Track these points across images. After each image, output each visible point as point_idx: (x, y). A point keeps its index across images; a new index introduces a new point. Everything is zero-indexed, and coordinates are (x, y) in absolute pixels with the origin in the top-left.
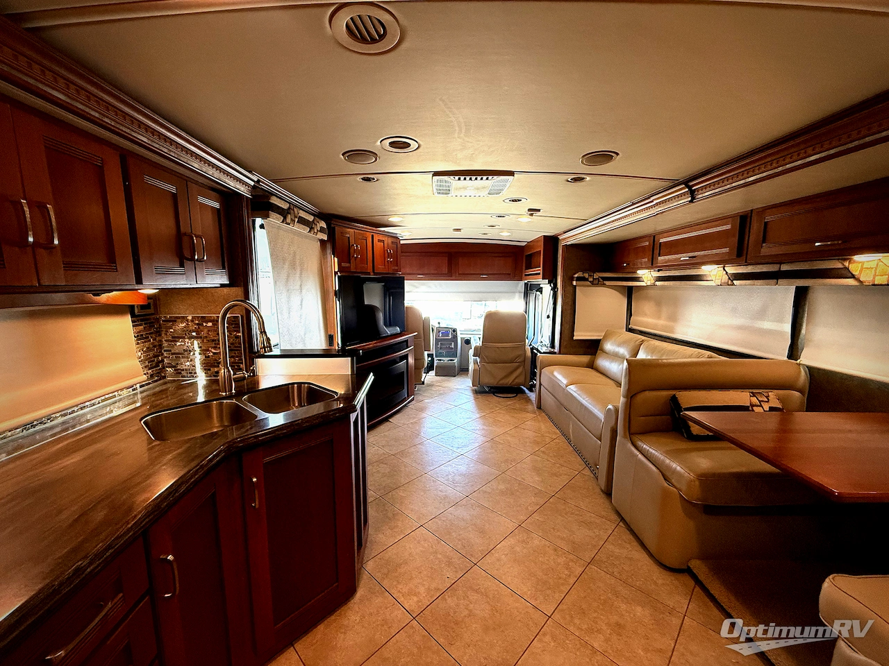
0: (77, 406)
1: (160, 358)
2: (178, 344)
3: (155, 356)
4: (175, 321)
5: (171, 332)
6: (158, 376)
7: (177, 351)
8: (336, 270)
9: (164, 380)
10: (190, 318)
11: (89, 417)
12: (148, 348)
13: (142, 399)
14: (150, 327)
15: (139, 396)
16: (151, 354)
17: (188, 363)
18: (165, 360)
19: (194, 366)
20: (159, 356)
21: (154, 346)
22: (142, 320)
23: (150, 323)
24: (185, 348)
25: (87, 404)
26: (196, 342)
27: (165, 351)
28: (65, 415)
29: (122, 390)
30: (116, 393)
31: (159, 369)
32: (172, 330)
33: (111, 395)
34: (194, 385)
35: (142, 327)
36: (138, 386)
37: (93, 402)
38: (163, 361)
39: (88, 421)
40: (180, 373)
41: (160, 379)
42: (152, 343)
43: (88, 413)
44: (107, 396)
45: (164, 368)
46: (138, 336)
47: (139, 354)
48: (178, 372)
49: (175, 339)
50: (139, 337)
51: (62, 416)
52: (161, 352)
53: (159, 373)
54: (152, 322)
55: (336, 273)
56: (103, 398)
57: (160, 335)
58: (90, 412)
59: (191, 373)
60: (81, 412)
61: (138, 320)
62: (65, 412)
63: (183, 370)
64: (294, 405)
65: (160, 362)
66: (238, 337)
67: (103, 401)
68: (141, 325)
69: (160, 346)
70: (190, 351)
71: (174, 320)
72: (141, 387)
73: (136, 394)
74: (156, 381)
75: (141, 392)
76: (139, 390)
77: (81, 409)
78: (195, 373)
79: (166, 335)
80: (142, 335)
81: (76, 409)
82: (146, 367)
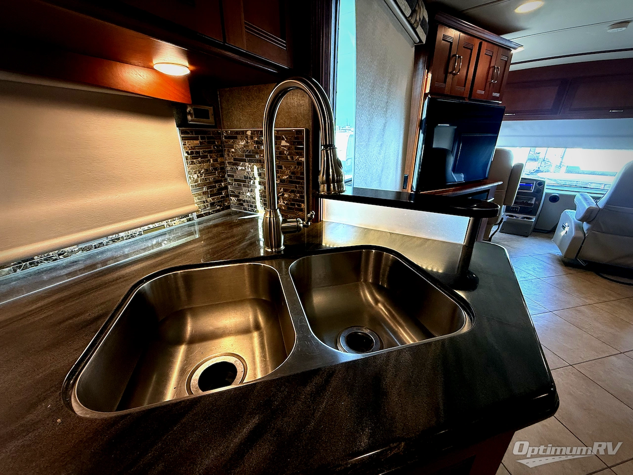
0: (106, 236)
1: (223, 184)
2: (240, 168)
3: (216, 181)
4: (236, 138)
5: (233, 152)
6: (220, 206)
7: (239, 178)
8: (428, 91)
9: (228, 211)
10: (249, 133)
11: (126, 251)
12: (206, 170)
13: (200, 231)
14: (209, 143)
15: (197, 228)
16: (211, 178)
17: (248, 194)
18: (229, 187)
19: (254, 198)
20: (221, 181)
21: (216, 169)
22: (197, 133)
23: (208, 138)
24: (246, 174)
25: (121, 234)
26: (255, 168)
27: (229, 176)
28: (89, 248)
29: (172, 218)
30: (164, 223)
31: (222, 197)
32: (233, 150)
33: (157, 225)
34: (255, 220)
35: (198, 142)
36: (195, 215)
37: (130, 232)
38: (226, 188)
39: (127, 256)
40: (242, 205)
41: (223, 209)
42: (213, 165)
43: (125, 247)
44: (151, 226)
45: (227, 196)
46: (192, 153)
47: (195, 176)
48: (241, 203)
49: (237, 161)
50: (193, 155)
51: (83, 250)
52: (223, 176)
53: (221, 201)
54: (212, 138)
55: (426, 95)
56: (146, 228)
57: (222, 156)
58: (129, 245)
59: (251, 206)
60: (113, 245)
61: (192, 132)
62: (87, 245)
63: (244, 201)
64: (366, 281)
65: (221, 189)
66: (300, 163)
67: (145, 231)
68: (196, 139)
69: (223, 170)
70: (250, 179)
71: (234, 137)
72: (199, 216)
73: (193, 225)
74: (218, 211)
75: (199, 223)
76: (196, 220)
77: (113, 241)
78: (256, 207)
79: (228, 155)
80: (198, 153)
81: (104, 240)
82: (204, 193)
